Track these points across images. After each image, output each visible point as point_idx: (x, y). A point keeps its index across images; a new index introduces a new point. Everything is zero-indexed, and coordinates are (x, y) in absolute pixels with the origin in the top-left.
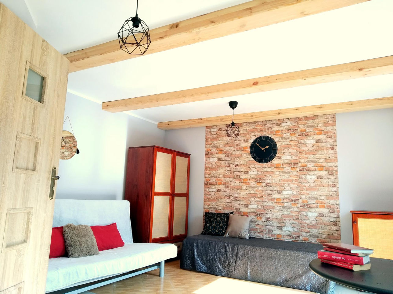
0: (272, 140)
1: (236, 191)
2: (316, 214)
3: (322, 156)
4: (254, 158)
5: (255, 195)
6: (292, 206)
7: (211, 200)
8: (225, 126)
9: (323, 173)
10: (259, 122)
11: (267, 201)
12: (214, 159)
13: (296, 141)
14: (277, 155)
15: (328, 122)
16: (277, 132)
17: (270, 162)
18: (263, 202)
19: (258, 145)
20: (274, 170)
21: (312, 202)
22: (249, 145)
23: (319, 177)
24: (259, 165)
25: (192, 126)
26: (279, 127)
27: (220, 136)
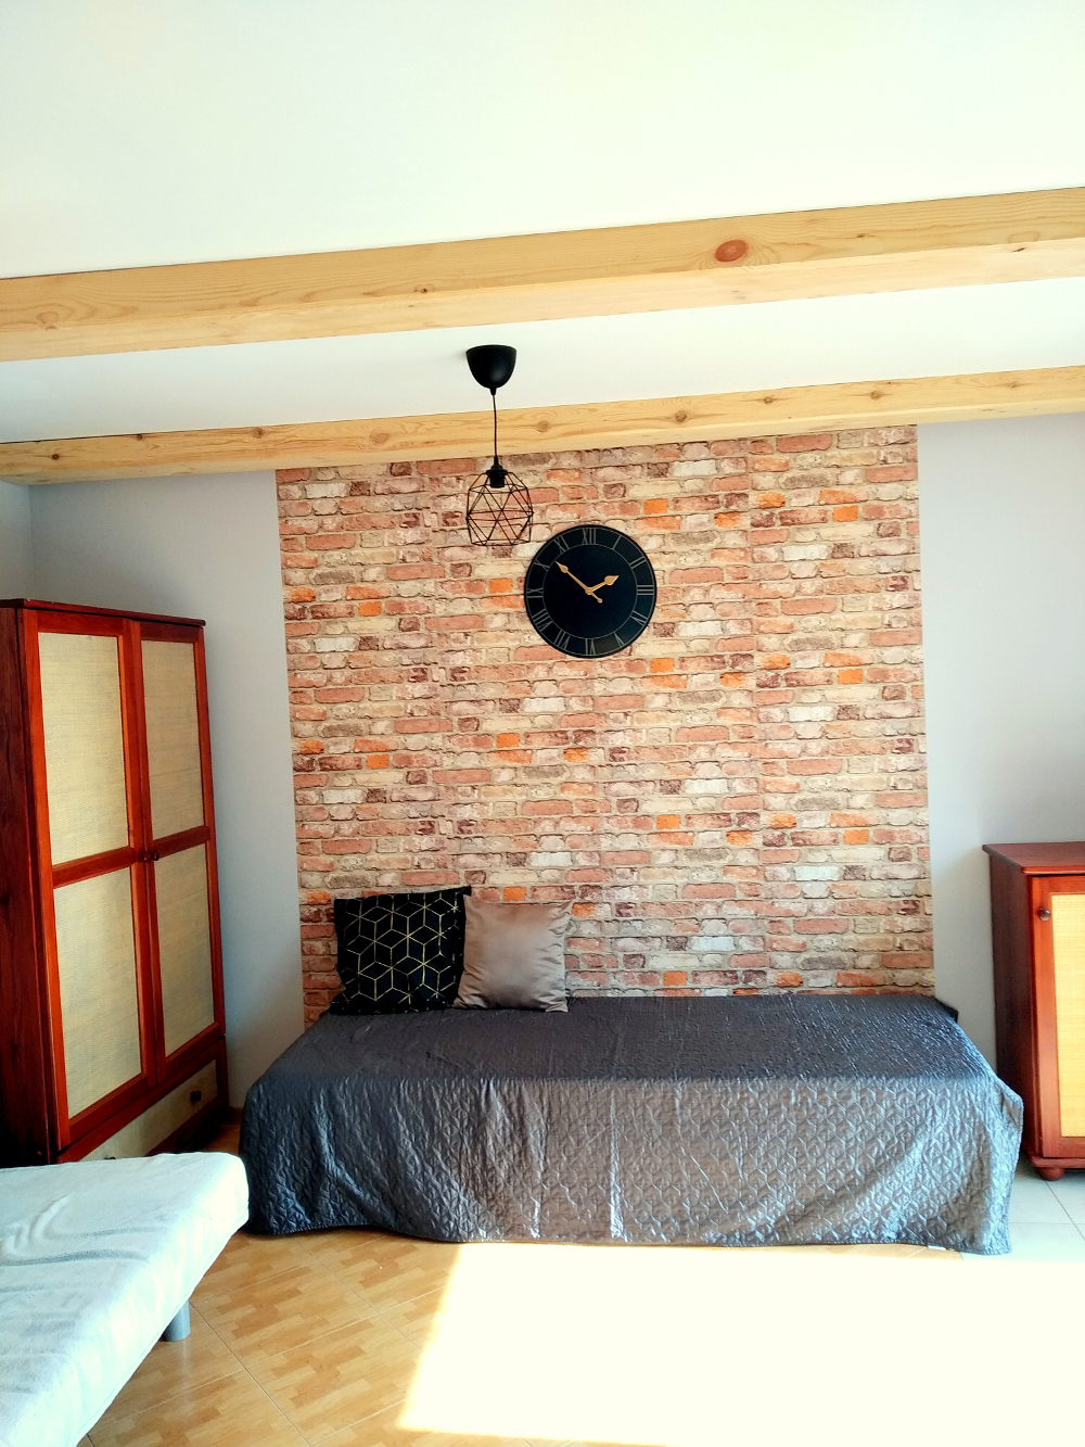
0: (630, 548)
1: (462, 794)
2: (830, 872)
3: (856, 617)
4: (549, 635)
5: (560, 808)
6: (729, 844)
7: (336, 846)
8: (385, 468)
9: (862, 694)
10: (563, 457)
11: (616, 830)
12: (336, 643)
13: (742, 549)
14: (658, 616)
15: (885, 462)
16: (651, 505)
17: (622, 652)
18: (595, 834)
19: (564, 569)
20: (645, 688)
21: (815, 822)
22: (518, 569)
23: (846, 712)
24: (570, 669)
25: (202, 466)
26: (661, 481)
27: (355, 523)
